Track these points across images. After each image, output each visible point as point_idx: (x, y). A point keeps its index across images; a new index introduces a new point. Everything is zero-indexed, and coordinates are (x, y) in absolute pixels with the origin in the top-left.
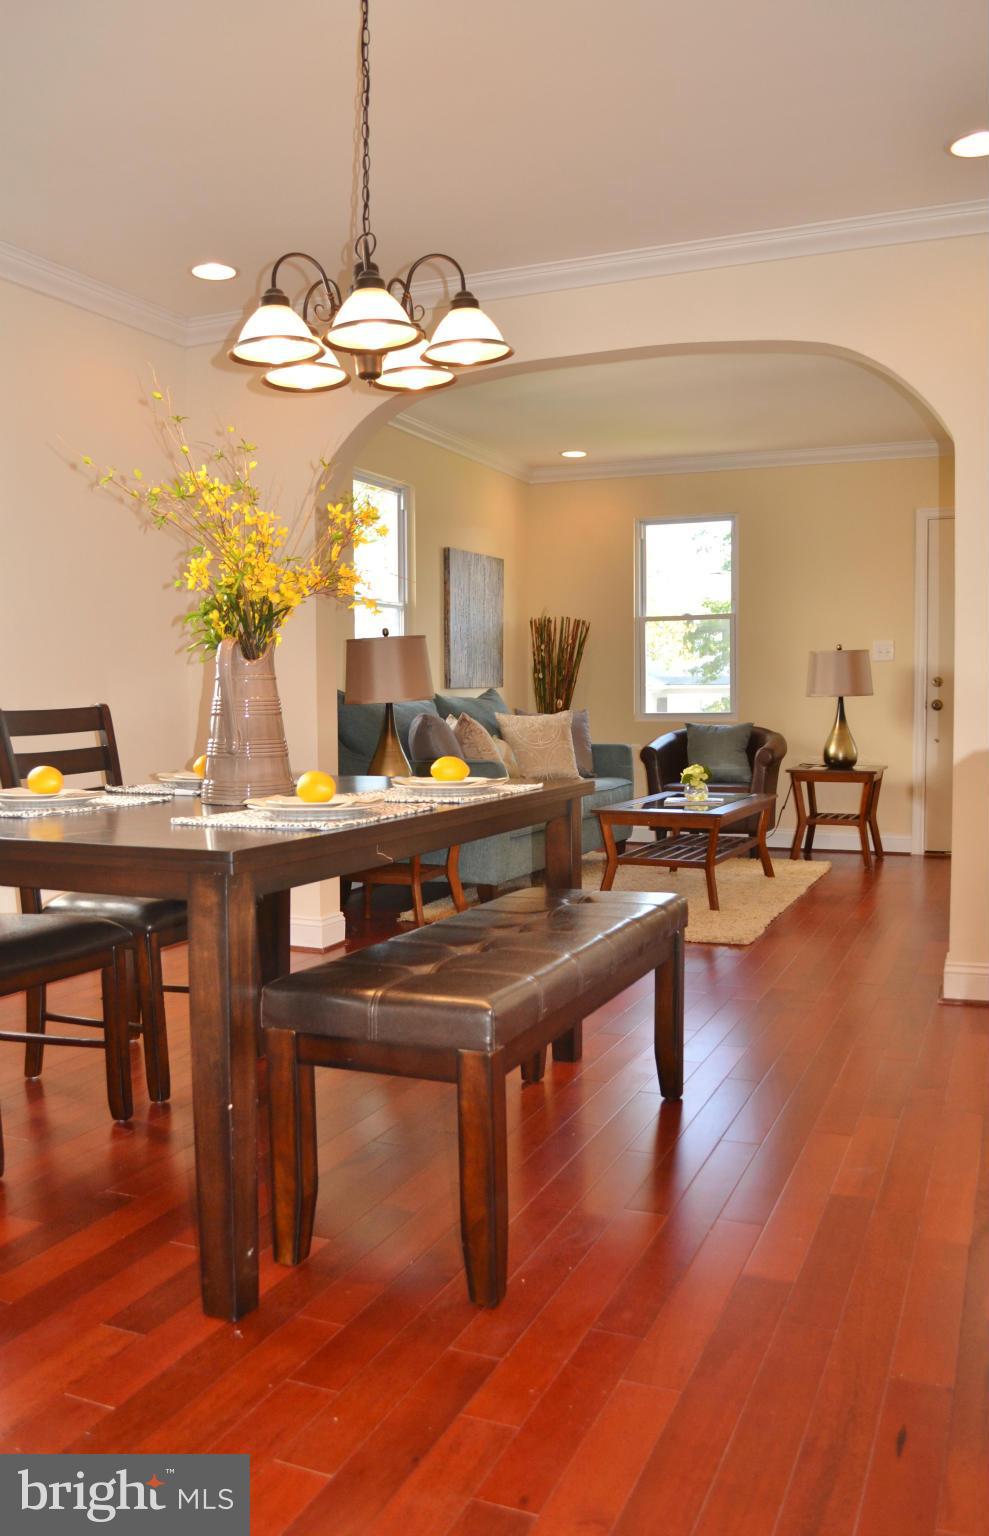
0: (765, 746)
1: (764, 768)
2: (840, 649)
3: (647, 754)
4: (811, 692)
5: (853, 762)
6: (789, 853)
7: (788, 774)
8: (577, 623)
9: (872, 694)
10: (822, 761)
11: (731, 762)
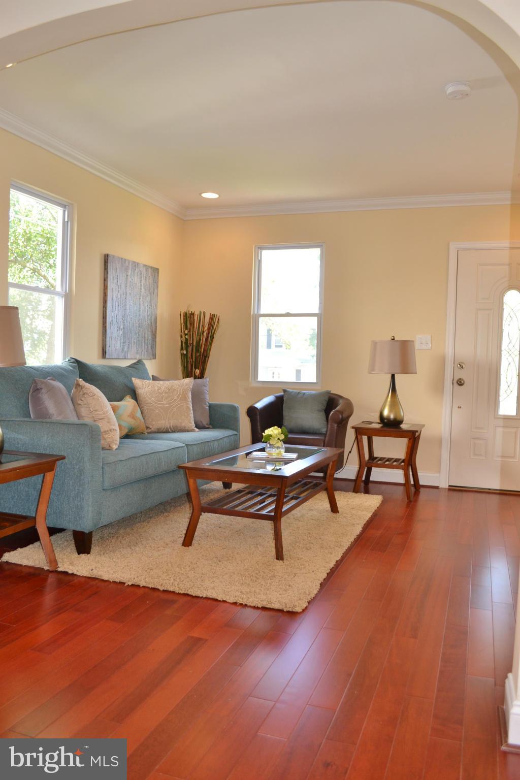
0: (338, 408)
1: (336, 425)
2: (394, 339)
3: (251, 411)
4: (372, 369)
5: (401, 422)
6: (352, 485)
7: (353, 431)
9: (416, 373)
10: (378, 421)
11: (312, 418)
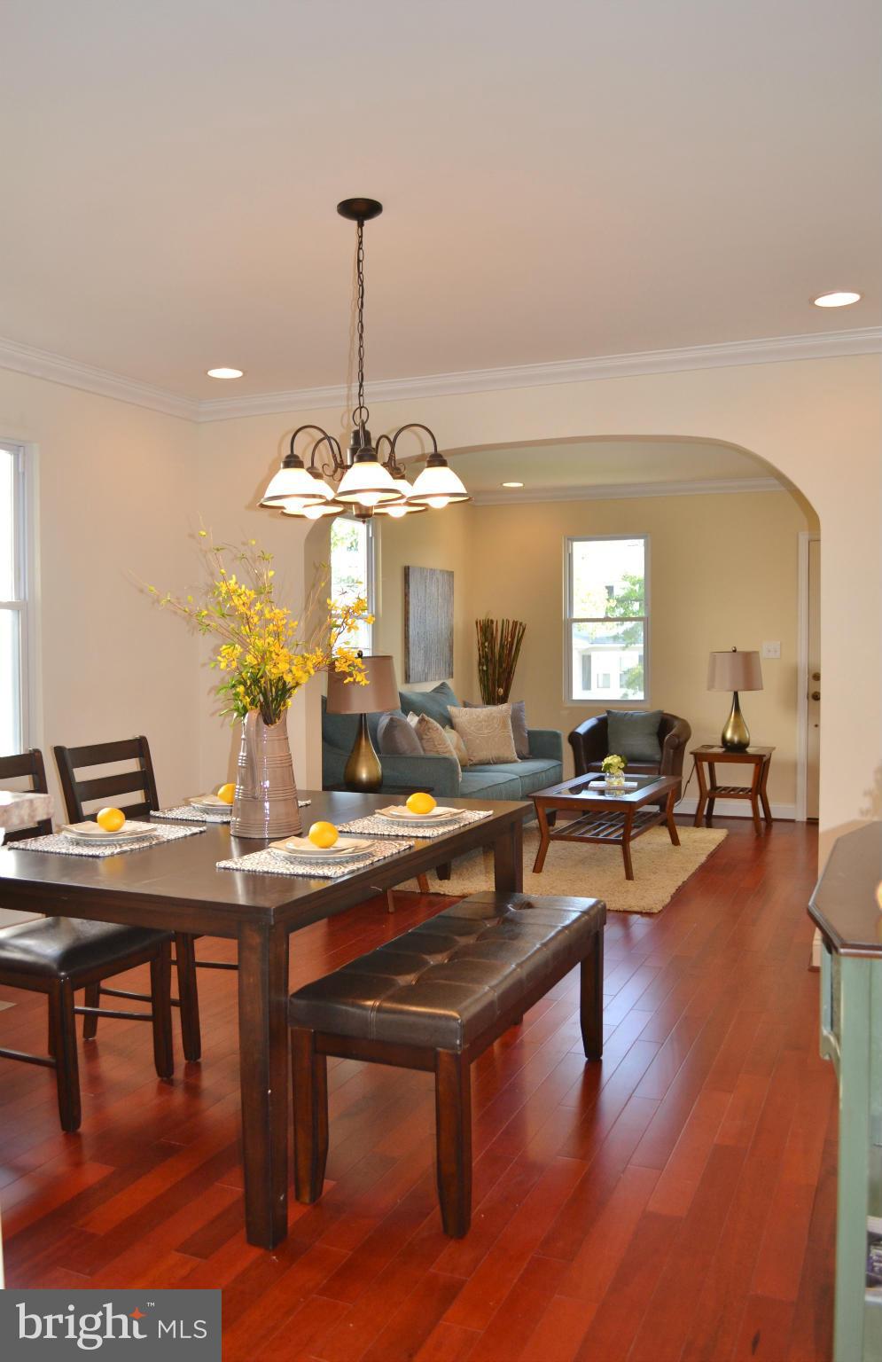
0: (673, 732)
1: (672, 751)
2: (735, 651)
3: (574, 737)
4: (711, 687)
5: (747, 745)
6: (693, 820)
7: (692, 756)
8: (515, 623)
9: (762, 689)
10: (721, 744)
11: (644, 744)
